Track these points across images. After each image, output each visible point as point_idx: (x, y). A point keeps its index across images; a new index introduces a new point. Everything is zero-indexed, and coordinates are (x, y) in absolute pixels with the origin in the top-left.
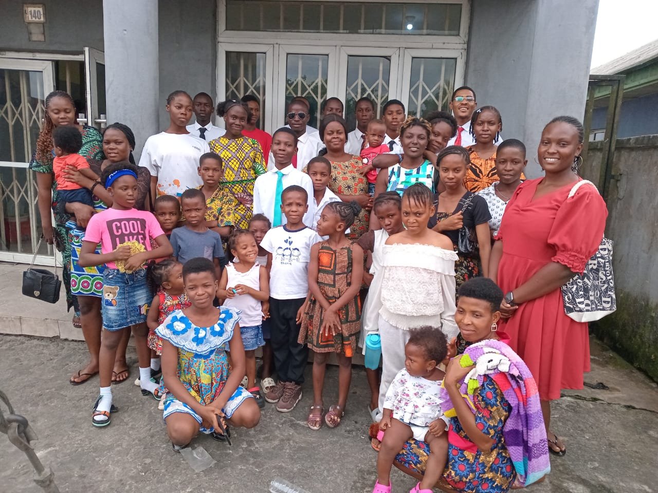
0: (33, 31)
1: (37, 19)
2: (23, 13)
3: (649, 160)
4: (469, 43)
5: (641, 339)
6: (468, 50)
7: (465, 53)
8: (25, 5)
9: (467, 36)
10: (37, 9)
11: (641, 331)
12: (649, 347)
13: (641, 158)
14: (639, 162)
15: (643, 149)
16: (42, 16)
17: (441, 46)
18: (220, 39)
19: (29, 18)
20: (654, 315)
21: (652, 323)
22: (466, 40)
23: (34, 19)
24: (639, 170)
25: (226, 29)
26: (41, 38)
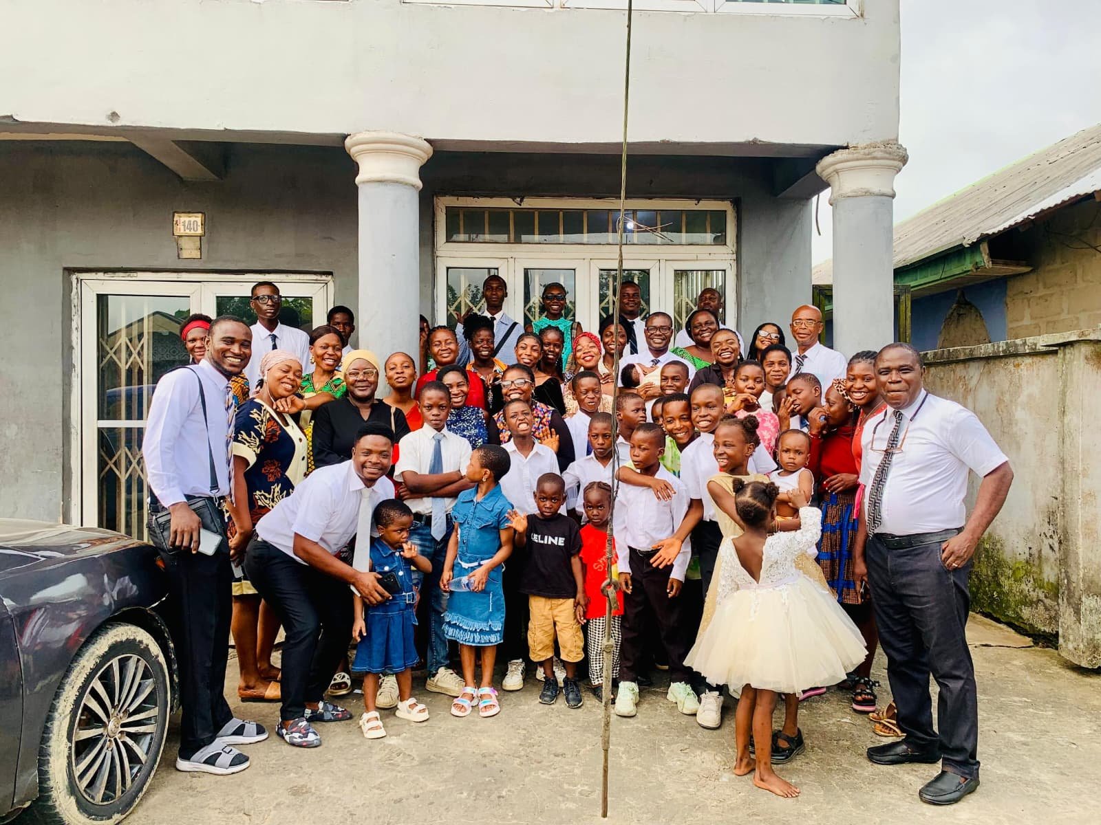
0: (183, 246)
1: (192, 232)
2: (172, 223)
3: (952, 376)
4: (738, 253)
5: (978, 579)
6: (738, 260)
7: (734, 264)
8: (176, 215)
9: (735, 245)
10: (193, 219)
11: (976, 569)
12: (990, 585)
13: (942, 374)
14: (941, 379)
15: (944, 364)
16: (200, 228)
17: (707, 256)
18: (438, 253)
19: (180, 230)
20: (987, 546)
21: (987, 557)
22: (734, 249)
23: (187, 231)
24: (942, 386)
25: (447, 242)
26: (196, 254)
